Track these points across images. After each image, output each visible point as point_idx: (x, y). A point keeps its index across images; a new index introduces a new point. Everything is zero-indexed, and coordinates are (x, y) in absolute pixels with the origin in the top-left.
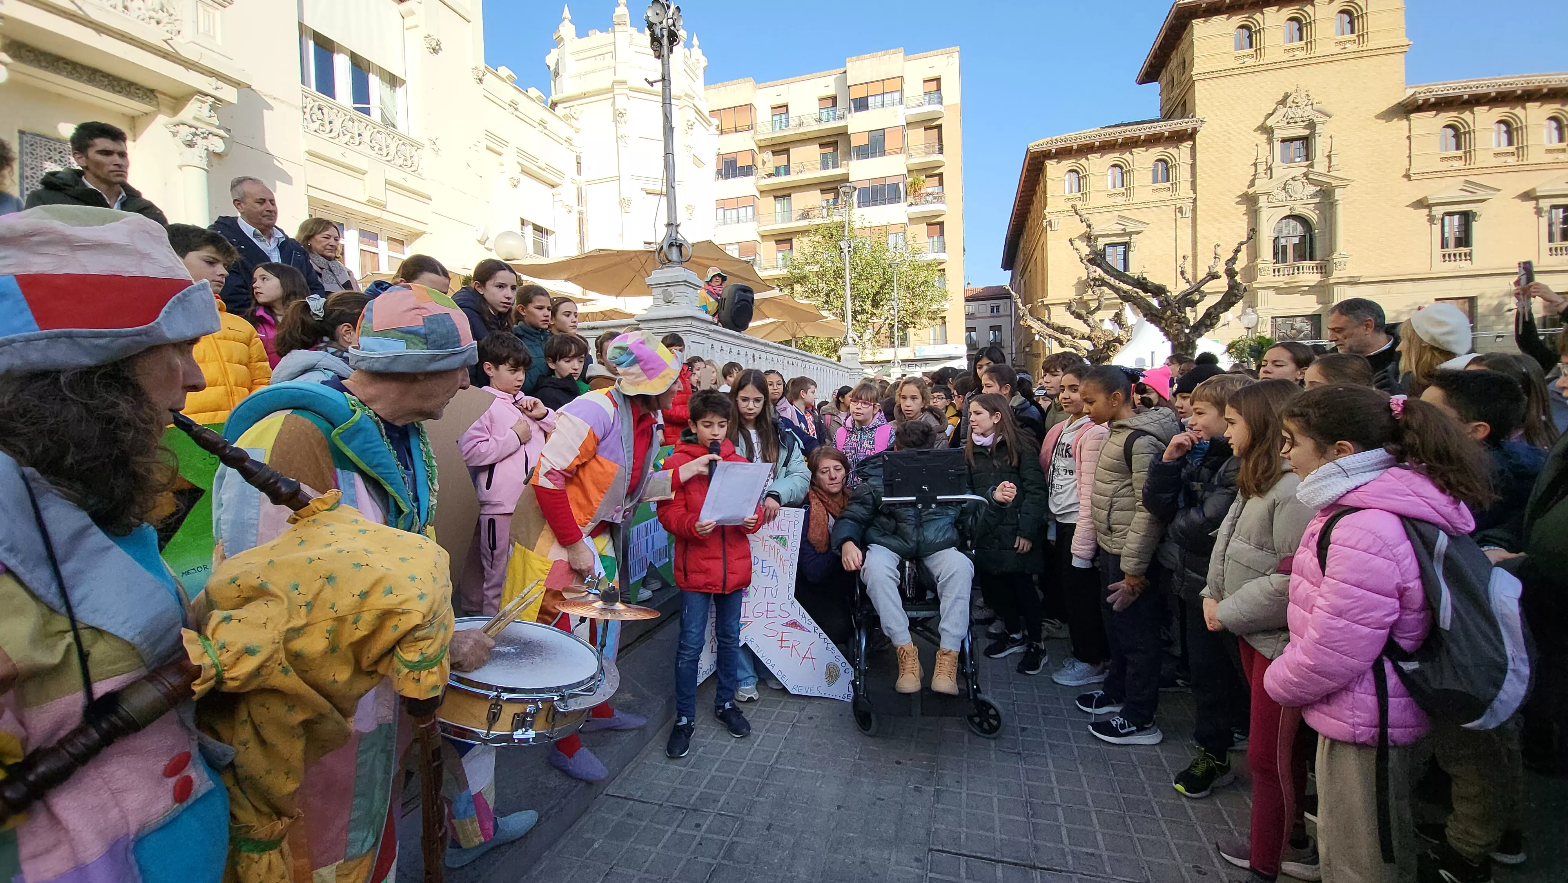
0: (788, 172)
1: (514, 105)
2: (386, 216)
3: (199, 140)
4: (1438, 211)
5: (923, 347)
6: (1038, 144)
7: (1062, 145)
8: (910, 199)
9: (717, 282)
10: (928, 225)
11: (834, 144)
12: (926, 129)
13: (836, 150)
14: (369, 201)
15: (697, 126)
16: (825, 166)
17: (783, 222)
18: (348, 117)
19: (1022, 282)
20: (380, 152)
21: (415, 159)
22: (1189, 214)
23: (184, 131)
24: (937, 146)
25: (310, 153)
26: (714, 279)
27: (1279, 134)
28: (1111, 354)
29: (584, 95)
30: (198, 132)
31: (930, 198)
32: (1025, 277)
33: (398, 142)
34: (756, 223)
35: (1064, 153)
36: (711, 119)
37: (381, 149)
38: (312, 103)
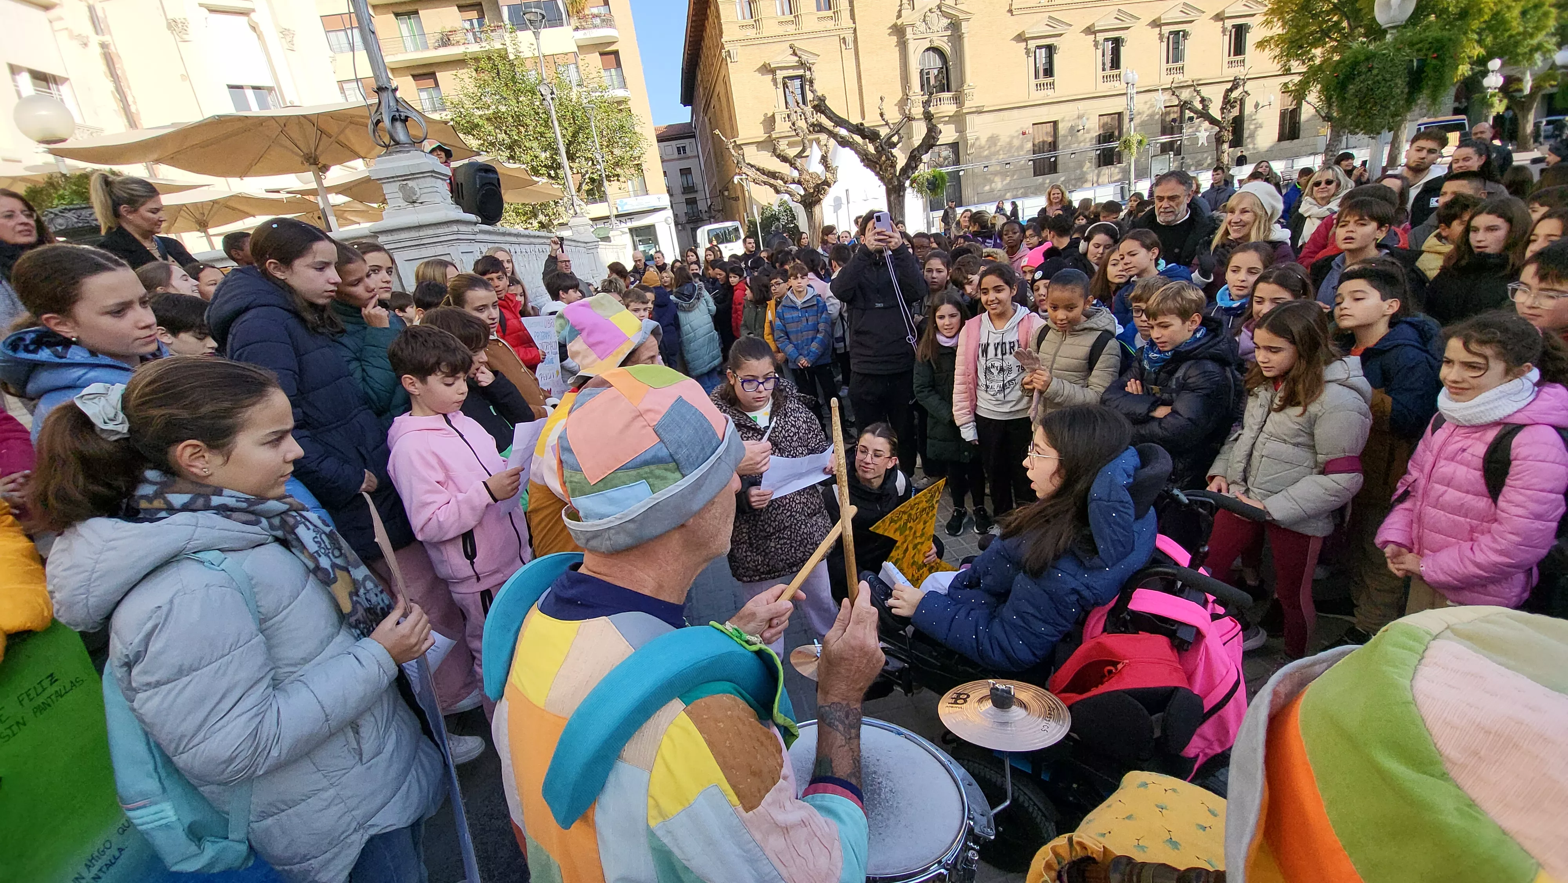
4: (1032, 44)
5: (625, 200)
8: (574, 21)
10: (601, 54)
19: (706, 119)
22: (851, 45)
28: (821, 196)
31: (597, 21)
32: (709, 115)
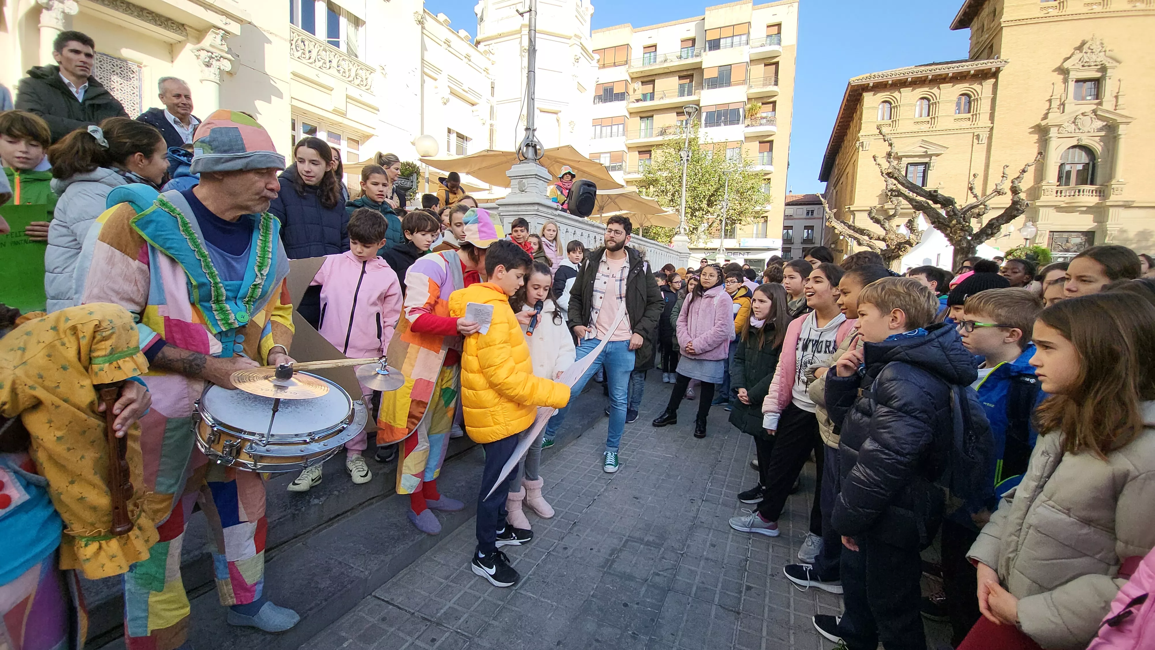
0: (652, 98)
1: (447, 42)
2: (345, 121)
3: (214, 62)
5: (747, 239)
6: (858, 78)
7: (880, 80)
8: (748, 122)
9: (568, 178)
10: (760, 142)
11: (690, 77)
12: (765, 65)
13: (691, 81)
14: (334, 110)
15: (582, 60)
16: (682, 94)
17: (646, 137)
18: (322, 48)
19: (834, 192)
20: (344, 75)
21: (369, 80)
22: (985, 141)
23: (204, 54)
24: (773, 79)
25: (295, 74)
26: (565, 176)
27: (1074, 75)
28: (901, 253)
29: (500, 36)
30: (213, 56)
31: (764, 121)
32: (837, 188)
33: (357, 67)
34: (624, 137)
35: (879, 87)
36: (593, 55)
37: (344, 72)
38: (297, 37)
